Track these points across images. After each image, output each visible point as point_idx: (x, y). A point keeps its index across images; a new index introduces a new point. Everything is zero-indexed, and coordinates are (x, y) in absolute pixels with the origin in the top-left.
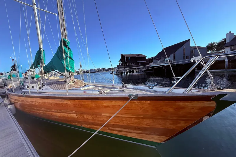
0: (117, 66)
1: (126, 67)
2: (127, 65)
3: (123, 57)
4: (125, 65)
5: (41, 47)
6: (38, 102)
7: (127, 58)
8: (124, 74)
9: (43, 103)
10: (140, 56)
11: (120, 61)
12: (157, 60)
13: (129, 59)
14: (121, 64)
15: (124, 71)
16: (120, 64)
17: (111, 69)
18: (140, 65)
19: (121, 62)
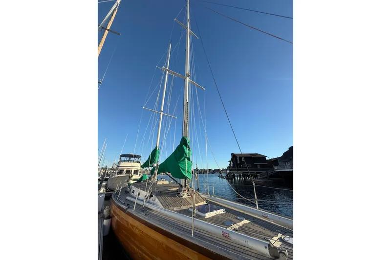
0: (228, 168)
1: (240, 170)
2: (240, 167)
3: (234, 156)
4: (237, 167)
5: (158, 146)
6: (140, 230)
7: (240, 158)
8: (236, 178)
9: (147, 235)
10: (257, 156)
11: (230, 161)
12: (285, 162)
13: (243, 160)
14: (232, 165)
15: (236, 175)
16: (230, 164)
17: (218, 171)
18: (259, 168)
19: (232, 163)
